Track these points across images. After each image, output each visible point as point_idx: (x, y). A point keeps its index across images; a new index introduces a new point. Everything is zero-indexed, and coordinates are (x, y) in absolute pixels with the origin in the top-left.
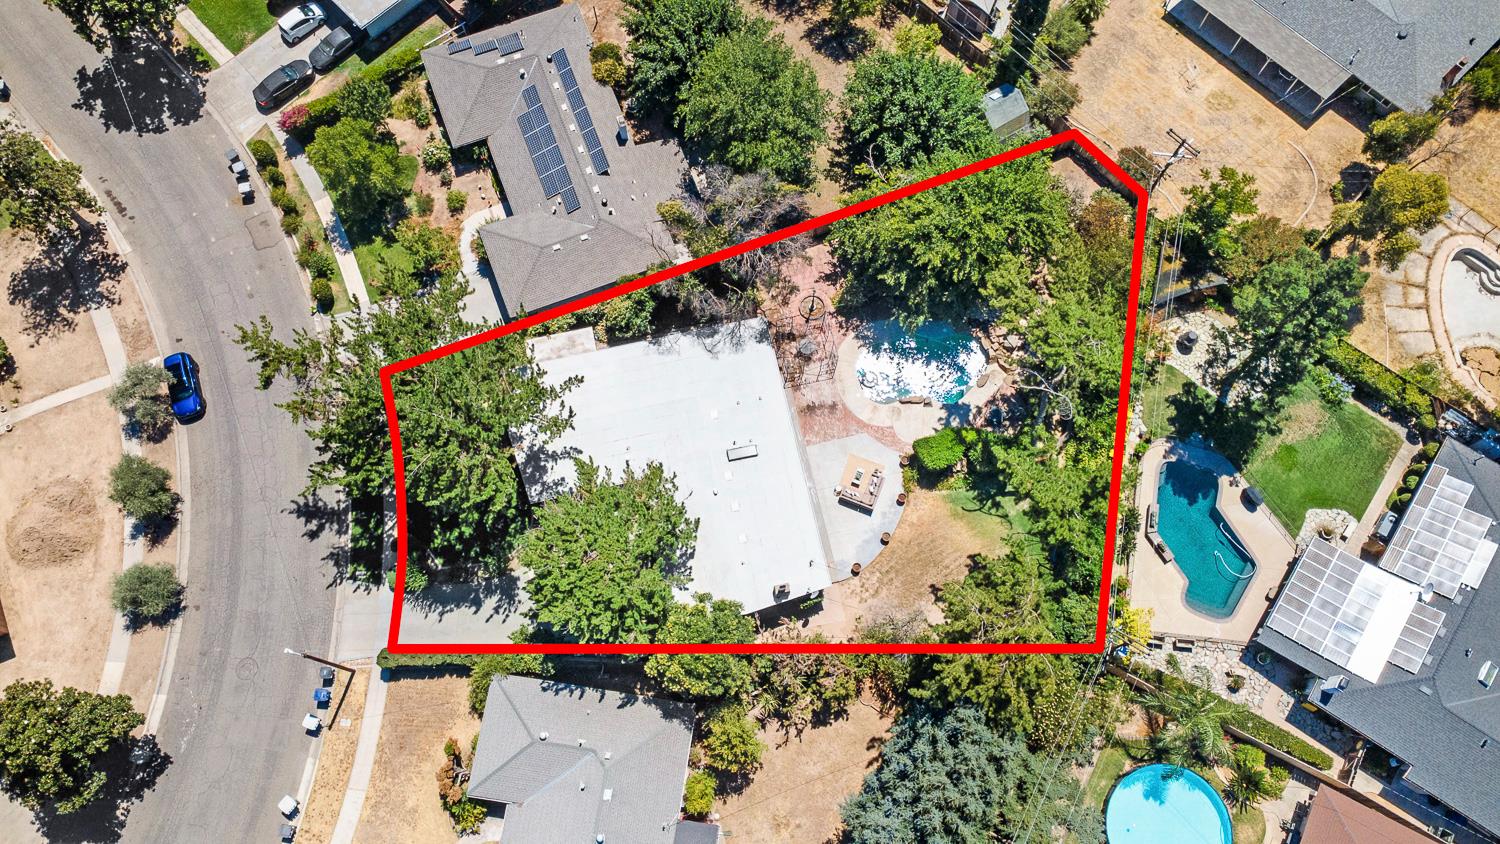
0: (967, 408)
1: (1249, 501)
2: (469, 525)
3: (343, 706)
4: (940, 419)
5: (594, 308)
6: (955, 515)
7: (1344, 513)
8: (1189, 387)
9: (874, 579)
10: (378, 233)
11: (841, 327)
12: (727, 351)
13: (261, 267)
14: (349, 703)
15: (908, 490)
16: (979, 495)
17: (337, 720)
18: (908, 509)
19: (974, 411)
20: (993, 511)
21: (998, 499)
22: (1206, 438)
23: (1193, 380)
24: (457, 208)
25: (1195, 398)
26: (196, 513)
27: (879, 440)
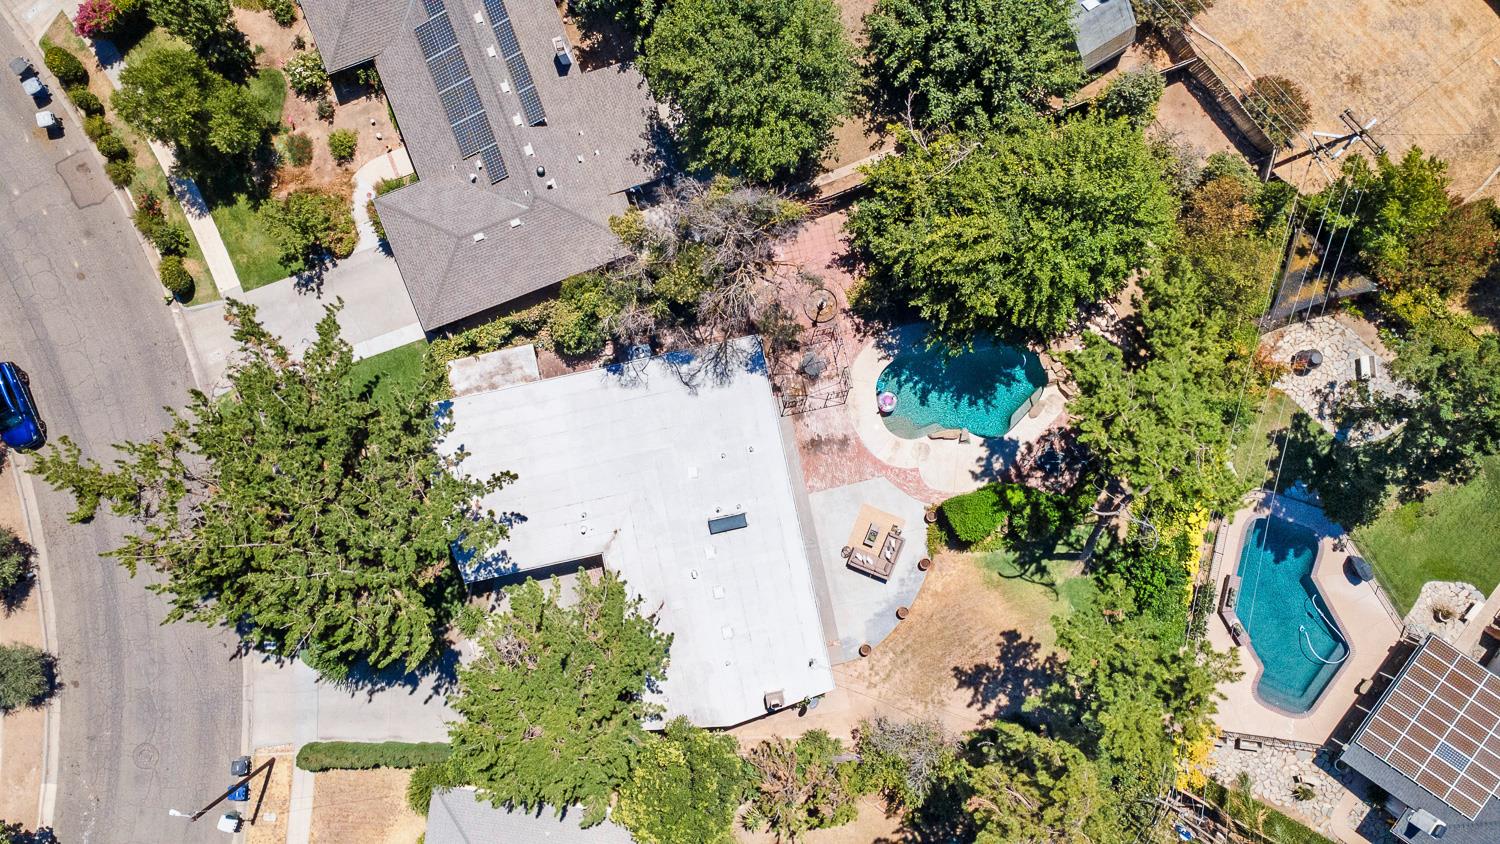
0: (1014, 444)
1: (1353, 572)
3: (265, 799)
4: (980, 459)
5: (534, 313)
6: (989, 583)
7: (1471, 587)
8: (1300, 419)
9: (886, 661)
10: (242, 189)
11: (858, 330)
12: (709, 383)
13: (88, 234)
14: (271, 796)
15: (932, 552)
16: (1020, 557)
17: (260, 814)
18: (932, 574)
19: (1023, 448)
20: (1037, 578)
21: (1044, 562)
22: (1310, 489)
23: (1306, 410)
24: (344, 153)
25: (1307, 434)
26: (56, 569)
27: (899, 486)
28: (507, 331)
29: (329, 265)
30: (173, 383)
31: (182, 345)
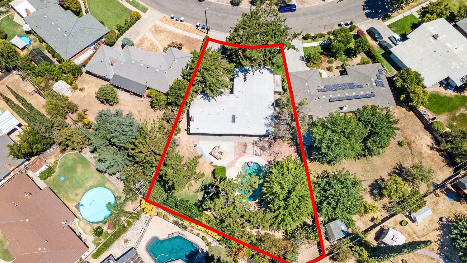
2: (236, 60)
5: (288, 93)
9: (191, 150)
13: (319, 26)
14: (201, 32)
15: (213, 166)
16: (207, 186)
18: (208, 165)
24: (329, 69)
27: (231, 162)
28: (285, 88)
29: (305, 62)
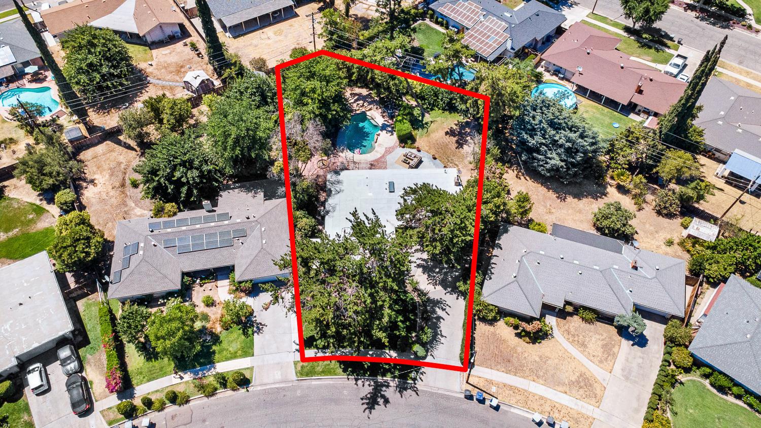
0: (384, 124)
3: (485, 390)
4: (387, 133)
13: (204, 421)
15: (415, 147)
16: (421, 128)
18: (422, 149)
19: (386, 122)
21: (424, 122)
24: (211, 303)
27: (391, 153)
29: (255, 319)
30: (284, 396)
31: (268, 389)
